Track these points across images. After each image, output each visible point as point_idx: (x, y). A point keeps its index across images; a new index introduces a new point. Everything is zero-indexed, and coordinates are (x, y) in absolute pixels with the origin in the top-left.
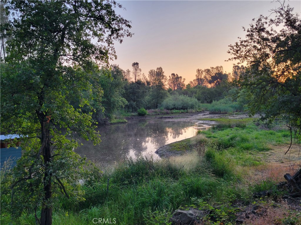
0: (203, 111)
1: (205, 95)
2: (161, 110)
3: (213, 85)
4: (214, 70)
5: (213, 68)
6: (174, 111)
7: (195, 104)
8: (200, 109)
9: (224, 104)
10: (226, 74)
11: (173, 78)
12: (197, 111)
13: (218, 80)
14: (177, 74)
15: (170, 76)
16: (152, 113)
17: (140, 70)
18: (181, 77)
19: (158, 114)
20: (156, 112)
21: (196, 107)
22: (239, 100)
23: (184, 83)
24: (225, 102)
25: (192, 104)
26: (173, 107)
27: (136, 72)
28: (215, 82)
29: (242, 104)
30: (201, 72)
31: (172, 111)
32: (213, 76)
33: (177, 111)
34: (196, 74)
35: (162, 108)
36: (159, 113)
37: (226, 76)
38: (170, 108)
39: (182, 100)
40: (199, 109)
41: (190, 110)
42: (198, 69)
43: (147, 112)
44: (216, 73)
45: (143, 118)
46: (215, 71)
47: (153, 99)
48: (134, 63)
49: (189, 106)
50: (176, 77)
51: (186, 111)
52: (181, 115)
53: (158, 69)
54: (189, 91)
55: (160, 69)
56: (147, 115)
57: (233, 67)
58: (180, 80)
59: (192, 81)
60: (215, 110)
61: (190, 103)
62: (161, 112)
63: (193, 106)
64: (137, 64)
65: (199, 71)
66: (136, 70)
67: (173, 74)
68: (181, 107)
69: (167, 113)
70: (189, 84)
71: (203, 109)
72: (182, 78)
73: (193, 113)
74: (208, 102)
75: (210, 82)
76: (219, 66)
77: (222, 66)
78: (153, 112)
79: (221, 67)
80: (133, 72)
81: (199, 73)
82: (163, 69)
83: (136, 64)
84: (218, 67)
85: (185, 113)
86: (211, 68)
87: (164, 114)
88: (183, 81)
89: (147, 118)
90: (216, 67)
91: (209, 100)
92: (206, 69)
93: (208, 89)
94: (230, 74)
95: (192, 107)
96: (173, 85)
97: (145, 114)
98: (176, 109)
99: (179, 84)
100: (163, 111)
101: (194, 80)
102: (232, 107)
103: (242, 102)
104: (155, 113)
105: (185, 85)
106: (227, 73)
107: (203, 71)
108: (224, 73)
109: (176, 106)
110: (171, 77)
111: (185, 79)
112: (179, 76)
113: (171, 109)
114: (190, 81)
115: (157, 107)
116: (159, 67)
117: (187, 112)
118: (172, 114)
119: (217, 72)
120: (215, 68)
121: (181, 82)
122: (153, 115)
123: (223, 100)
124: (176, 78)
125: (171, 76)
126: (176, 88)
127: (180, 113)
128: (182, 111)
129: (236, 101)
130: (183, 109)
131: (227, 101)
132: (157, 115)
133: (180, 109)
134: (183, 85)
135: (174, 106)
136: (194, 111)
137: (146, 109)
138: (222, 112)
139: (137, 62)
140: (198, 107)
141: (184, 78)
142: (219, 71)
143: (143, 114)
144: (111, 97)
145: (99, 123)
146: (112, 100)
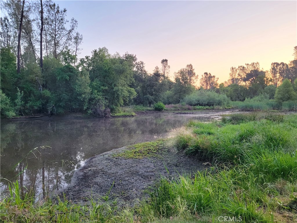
0: (233, 108)
1: (237, 92)
2: (182, 105)
3: (248, 83)
4: (249, 67)
5: (248, 64)
6: (198, 107)
7: (223, 101)
8: (229, 106)
9: (259, 101)
11: (205, 77)
12: (226, 109)
13: (254, 77)
14: (209, 74)
15: (202, 76)
16: (172, 108)
17: (169, 67)
18: (214, 77)
19: (178, 110)
20: (175, 107)
21: (224, 104)
22: (277, 96)
23: (218, 82)
24: (260, 99)
25: (219, 100)
26: (196, 103)
27: (165, 69)
28: (251, 80)
29: (281, 101)
30: (235, 70)
31: (196, 107)
32: (247, 74)
33: (201, 107)
34: (230, 72)
35: (183, 103)
37: (263, 73)
38: (193, 103)
39: (209, 96)
40: (227, 106)
41: (217, 106)
42: (232, 67)
43: (165, 107)
44: (252, 71)
45: (159, 113)
46: (251, 68)
47: (175, 94)
48: (163, 60)
49: (215, 103)
50: (209, 76)
51: (211, 107)
52: (204, 111)
53: (188, 66)
54: (221, 89)
55: (190, 66)
56: (165, 110)
57: (272, 64)
58: (213, 80)
59: (227, 81)
60: (246, 107)
61: (218, 99)
62: (182, 108)
63: (221, 102)
64: (166, 61)
65: (233, 69)
66: (165, 67)
67: (206, 73)
68: (206, 103)
69: (189, 109)
70: (222, 83)
71: (232, 106)
72: (216, 77)
73: (220, 110)
74: (240, 100)
75: (245, 80)
76: (256, 62)
77: (258, 62)
80: (162, 69)
81: (233, 71)
82: (193, 66)
84: (254, 63)
85: (210, 110)
86: (246, 64)
87: (185, 110)
88: (217, 81)
90: (251, 64)
91: (242, 98)
92: (240, 66)
93: (241, 87)
94: (267, 71)
95: (219, 103)
96: (205, 84)
97: (162, 109)
98: (200, 105)
99: (212, 83)
100: (184, 107)
101: (229, 80)
102: (268, 104)
103: (281, 99)
104: (175, 109)
105: (218, 85)
106: (264, 70)
107: (237, 69)
108: (260, 69)
113: (195, 105)
114: (225, 81)
115: (178, 102)
116: (189, 64)
117: (213, 109)
118: (195, 110)
119: (253, 69)
121: (214, 82)
122: (171, 110)
123: (257, 97)
124: (208, 78)
125: (203, 75)
126: (208, 88)
127: (204, 110)
128: (207, 107)
129: (273, 98)
130: (209, 106)
131: (263, 98)
133: (205, 106)
134: (216, 84)
135: (199, 102)
136: (221, 108)
137: (165, 104)
138: (254, 109)
139: (166, 59)
140: (227, 104)
141: (217, 77)
142: (255, 68)
143: (160, 109)
144: (115, 85)
145: (99, 114)
146: (115, 88)
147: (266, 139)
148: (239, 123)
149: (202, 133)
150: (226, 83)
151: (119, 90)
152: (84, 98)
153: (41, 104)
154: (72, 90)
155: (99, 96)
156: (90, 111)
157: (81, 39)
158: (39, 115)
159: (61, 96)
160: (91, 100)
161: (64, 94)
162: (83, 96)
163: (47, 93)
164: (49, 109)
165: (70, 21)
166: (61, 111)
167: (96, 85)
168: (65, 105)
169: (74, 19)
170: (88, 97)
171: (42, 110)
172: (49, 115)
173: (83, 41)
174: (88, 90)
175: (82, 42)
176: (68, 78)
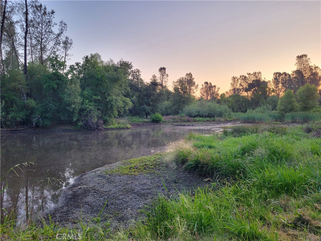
0: (234, 120)
1: (239, 103)
2: (181, 116)
3: (250, 93)
4: (251, 76)
5: (250, 74)
6: (198, 119)
7: (224, 112)
8: (231, 118)
9: (261, 113)
10: (266, 82)
11: (206, 87)
12: (227, 120)
13: (256, 88)
14: (210, 83)
15: (202, 85)
16: (170, 120)
17: (167, 75)
18: (215, 86)
19: (177, 122)
21: (225, 115)
22: (280, 107)
23: (219, 92)
24: (262, 110)
25: (220, 112)
26: (196, 114)
27: (162, 78)
28: (252, 90)
29: (283, 112)
30: (236, 80)
31: (196, 118)
32: (249, 84)
33: (201, 118)
34: (231, 82)
35: (183, 114)
36: (178, 120)
37: (265, 83)
38: (193, 115)
39: (209, 107)
40: (229, 118)
41: (218, 118)
42: (234, 77)
43: (163, 118)
44: (254, 81)
46: (253, 78)
47: (174, 105)
48: (161, 67)
49: (216, 114)
50: (209, 85)
51: (212, 119)
52: (205, 123)
53: (187, 74)
54: (223, 100)
55: (190, 75)
56: (163, 121)
57: (274, 74)
58: (214, 89)
59: (228, 91)
60: (248, 119)
61: (219, 110)
62: (181, 120)
63: (222, 113)
64: (164, 69)
65: (234, 78)
66: (163, 76)
67: (206, 83)
68: (207, 114)
69: (189, 121)
70: (223, 94)
71: (234, 117)
72: (217, 87)
73: (222, 122)
74: (242, 112)
75: (247, 90)
76: (257, 71)
77: (260, 71)
78: (171, 118)
79: (260, 73)
81: (234, 81)
83: (162, 70)
84: (256, 73)
85: (211, 121)
86: (247, 74)
87: (185, 121)
88: (218, 91)
89: (161, 125)
90: (253, 73)
91: (244, 110)
92: (241, 75)
93: (243, 97)
94: (270, 82)
95: (220, 115)
96: (206, 94)
97: (160, 120)
98: (200, 117)
99: (213, 93)
100: (183, 119)
101: (230, 90)
102: (270, 116)
103: (284, 110)
104: (174, 120)
105: (219, 95)
106: (266, 80)
107: (239, 78)
108: (263, 79)
109: (201, 114)
110: (204, 86)
111: (219, 88)
112: (213, 85)
113: (194, 117)
115: (177, 113)
116: (189, 73)
117: (214, 121)
118: (195, 121)
119: (255, 79)
120: (252, 75)
121: (215, 92)
122: (169, 122)
123: (259, 108)
124: (209, 87)
125: (204, 84)
126: (209, 98)
127: (205, 121)
128: (208, 119)
129: (276, 110)
130: (209, 117)
131: (265, 109)
132: (175, 122)
133: (205, 117)
134: (217, 94)
135: (199, 113)
136: (222, 120)
137: (163, 115)
138: (257, 121)
139: (164, 67)
140: (228, 115)
142: (257, 78)
143: (157, 120)
144: (108, 95)
145: (90, 127)
146: (109, 98)
147: (269, 152)
148: (241, 136)
149: (203, 146)
150: (227, 93)
151: (113, 100)
152: (74, 109)
153: (25, 115)
154: (60, 100)
155: (90, 106)
156: (80, 123)
157: (71, 44)
158: (22, 128)
159: (47, 106)
160: (82, 110)
161: (51, 105)
162: (73, 106)
163: (32, 103)
164: (34, 120)
165: (58, 24)
166: (48, 122)
167: (87, 94)
168: (52, 116)
169: (63, 22)
170: (78, 107)
171: (26, 123)
172: (33, 127)
173: (73, 45)
174: (79, 99)
175: (72, 47)
176: (56, 86)
